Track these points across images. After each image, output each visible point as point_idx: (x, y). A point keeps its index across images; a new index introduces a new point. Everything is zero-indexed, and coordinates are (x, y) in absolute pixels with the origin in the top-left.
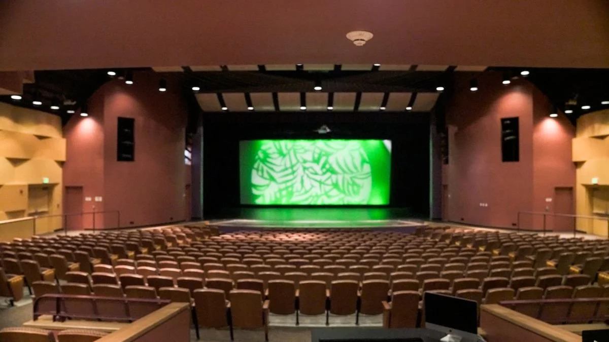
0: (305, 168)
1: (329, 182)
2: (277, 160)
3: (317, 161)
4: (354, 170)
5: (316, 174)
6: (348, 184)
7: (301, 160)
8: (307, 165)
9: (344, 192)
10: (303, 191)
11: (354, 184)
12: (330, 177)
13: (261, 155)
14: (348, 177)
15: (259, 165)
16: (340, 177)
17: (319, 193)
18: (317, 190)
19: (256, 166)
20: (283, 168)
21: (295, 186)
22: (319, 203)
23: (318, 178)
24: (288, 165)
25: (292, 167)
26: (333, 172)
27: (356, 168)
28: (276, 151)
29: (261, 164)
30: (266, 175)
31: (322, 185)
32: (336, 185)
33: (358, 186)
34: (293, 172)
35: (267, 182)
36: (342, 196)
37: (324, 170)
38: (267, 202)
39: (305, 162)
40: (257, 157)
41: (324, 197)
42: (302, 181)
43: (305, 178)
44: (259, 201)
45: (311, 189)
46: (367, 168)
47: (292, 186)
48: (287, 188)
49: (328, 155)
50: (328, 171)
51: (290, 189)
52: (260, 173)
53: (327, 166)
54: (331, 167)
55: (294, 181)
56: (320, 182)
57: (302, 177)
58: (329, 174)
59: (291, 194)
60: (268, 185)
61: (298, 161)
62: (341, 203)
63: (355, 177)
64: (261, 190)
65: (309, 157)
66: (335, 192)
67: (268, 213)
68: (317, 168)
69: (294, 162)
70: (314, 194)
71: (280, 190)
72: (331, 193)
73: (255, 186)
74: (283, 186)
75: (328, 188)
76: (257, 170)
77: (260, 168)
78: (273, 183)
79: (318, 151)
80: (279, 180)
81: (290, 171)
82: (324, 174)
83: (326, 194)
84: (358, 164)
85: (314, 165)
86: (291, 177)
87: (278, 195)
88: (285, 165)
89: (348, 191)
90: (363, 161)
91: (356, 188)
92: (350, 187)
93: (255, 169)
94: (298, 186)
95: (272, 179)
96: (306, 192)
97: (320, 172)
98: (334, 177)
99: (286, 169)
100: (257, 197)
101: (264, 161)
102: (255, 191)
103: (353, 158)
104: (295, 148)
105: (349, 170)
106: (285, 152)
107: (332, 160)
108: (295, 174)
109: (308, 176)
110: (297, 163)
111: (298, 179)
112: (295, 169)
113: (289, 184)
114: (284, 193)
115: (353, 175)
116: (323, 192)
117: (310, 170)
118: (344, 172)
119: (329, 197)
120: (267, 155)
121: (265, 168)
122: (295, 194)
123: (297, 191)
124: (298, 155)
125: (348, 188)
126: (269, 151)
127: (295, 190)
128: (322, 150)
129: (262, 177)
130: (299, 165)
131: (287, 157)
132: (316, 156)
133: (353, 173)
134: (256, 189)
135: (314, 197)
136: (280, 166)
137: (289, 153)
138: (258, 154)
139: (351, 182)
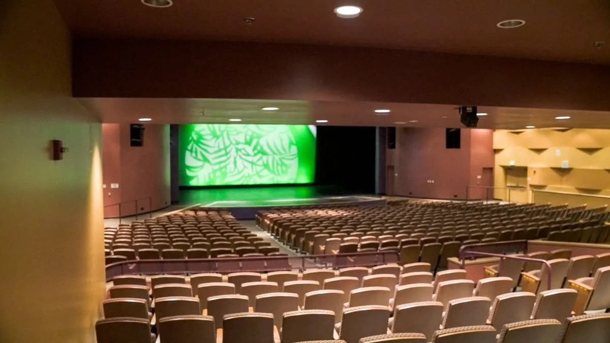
0: (237, 150)
1: (260, 163)
2: (210, 142)
3: (248, 143)
4: (283, 152)
5: (248, 155)
6: (278, 164)
7: (234, 142)
8: (240, 147)
9: (273, 172)
10: (236, 172)
11: (283, 164)
12: (261, 158)
13: (195, 137)
14: (277, 157)
15: (192, 148)
16: (270, 158)
17: (251, 173)
18: (249, 170)
19: (189, 147)
20: (217, 149)
21: (228, 167)
22: (251, 183)
23: (250, 159)
24: (222, 147)
25: (226, 148)
26: (264, 153)
27: (284, 150)
28: (209, 132)
29: (195, 146)
30: (200, 157)
31: (254, 166)
32: (266, 166)
33: (286, 165)
34: (227, 154)
35: (200, 163)
36: (272, 176)
37: (256, 152)
38: (201, 183)
39: (238, 143)
40: (190, 138)
41: (256, 177)
42: (235, 162)
43: (238, 159)
44: (193, 183)
45: (242, 171)
46: (294, 150)
47: (225, 167)
48: (220, 169)
49: (259, 137)
50: (259, 152)
51: (224, 170)
52: (194, 154)
53: (259, 148)
54: (262, 148)
55: (227, 163)
56: (252, 163)
57: (235, 159)
58: (260, 155)
59: (225, 174)
60: (202, 166)
61: (231, 143)
62: (271, 182)
63: (283, 158)
64: (196, 172)
65: (241, 139)
66: (266, 172)
67: (202, 194)
68: (249, 149)
69: (227, 143)
70: (246, 175)
71: (214, 172)
72: (261, 174)
73: (189, 168)
74: (217, 167)
75: (259, 169)
76: (191, 151)
77: (194, 150)
78: (207, 164)
79: (250, 133)
80: (213, 162)
81: (223, 152)
82: (255, 155)
83: (258, 173)
84: (287, 148)
85: (247, 147)
86: (224, 158)
87: (212, 176)
88: (219, 146)
89: (278, 171)
90: (291, 144)
91: (284, 168)
92: (279, 167)
93: (188, 150)
94: (231, 166)
95: (205, 160)
96: (239, 173)
97: (252, 154)
98: (265, 158)
99: (220, 150)
100: (192, 178)
101: (197, 142)
102: (188, 173)
103: (282, 140)
104: (228, 129)
105: (278, 151)
106: (218, 133)
107: (262, 142)
108: (229, 156)
109: (240, 157)
110: (230, 145)
111: (232, 160)
112: (228, 150)
113: (222, 165)
114: (218, 174)
115: (283, 156)
116: (255, 172)
117: (243, 151)
118: (274, 153)
119: (260, 177)
120: (200, 137)
121: (199, 150)
122: (229, 175)
123: (230, 172)
124: (231, 137)
125: (277, 168)
126: (202, 133)
127: (228, 170)
128: (254, 132)
129: (196, 158)
130: (232, 146)
131: (221, 138)
132: (248, 138)
133: (282, 154)
134: (190, 170)
135: (246, 177)
136: (214, 147)
137: (222, 135)
138: (191, 135)
139: (280, 163)
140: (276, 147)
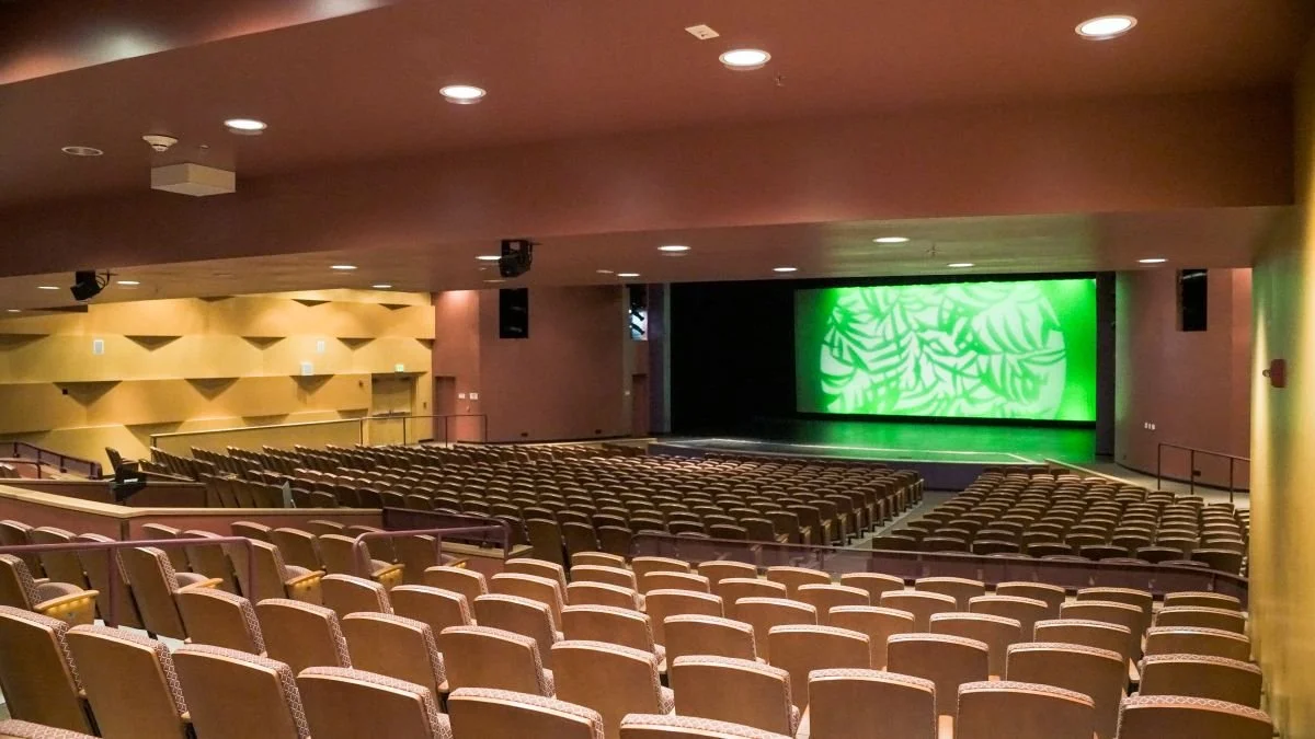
0: (922, 342)
1: (972, 370)
2: (869, 327)
3: (948, 329)
4: (1029, 347)
5: (946, 353)
6: (1014, 374)
7: (916, 326)
8: (928, 335)
9: (1003, 392)
10: (919, 389)
11: (1027, 374)
12: (973, 360)
13: (838, 317)
14: (1012, 359)
15: (833, 336)
16: (996, 361)
17: (952, 393)
18: (946, 387)
19: (828, 338)
20: (880, 341)
21: (903, 378)
22: (951, 413)
23: (950, 361)
24: (890, 336)
25: (898, 338)
26: (981, 349)
27: (1031, 341)
28: (865, 307)
29: (838, 335)
30: (847, 356)
31: (958, 377)
32: (986, 378)
33: (1035, 379)
34: (901, 350)
35: (848, 370)
36: (1001, 400)
37: (963, 346)
38: (849, 409)
39: (924, 328)
40: (830, 321)
41: (963, 402)
42: (917, 369)
43: (924, 359)
44: (834, 408)
45: (934, 385)
46: (1056, 341)
47: (897, 378)
48: (888, 381)
49: (970, 313)
50: (971, 347)
51: (893, 384)
52: (836, 352)
53: (969, 338)
54: (975, 336)
55: (900, 369)
56: (955, 372)
57: (917, 360)
58: (972, 353)
59: (895, 394)
60: (851, 376)
61: (910, 328)
62: (998, 415)
63: (1027, 360)
64: (836, 386)
65: (930, 318)
66: (984, 392)
67: (851, 431)
68: (949, 341)
69: (902, 328)
70: (941, 396)
71: (875, 387)
72: (976, 394)
73: (827, 377)
74: (879, 378)
75: (969, 383)
76: (831, 345)
77: (836, 344)
78: (860, 372)
79: (949, 305)
80: (873, 367)
81: (893, 347)
82: (962, 353)
83: (966, 394)
84: (1037, 336)
85: (943, 336)
86: (895, 359)
87: (870, 395)
88: (884, 337)
89: (1015, 392)
90: (1047, 327)
91: (1029, 384)
92: (1018, 382)
93: (826, 343)
94: (909, 376)
95: (859, 363)
96: (926, 391)
97: (955, 350)
98: (983, 359)
99: (887, 344)
100: (833, 398)
101: (843, 328)
102: (826, 388)
103: (1024, 319)
104: (903, 300)
105: (1016, 344)
106: (883, 308)
107: (978, 324)
108: (904, 355)
109: (929, 358)
110: (907, 333)
111: (911, 363)
112: (903, 343)
113: (891, 374)
114: (882, 391)
115: (1026, 355)
116: (960, 391)
117: (934, 345)
118: (1005, 349)
119: (972, 401)
120: (848, 317)
121: (846, 342)
122: (904, 394)
123: (907, 389)
124: (909, 315)
125: (1012, 381)
126: (852, 309)
127: (902, 385)
128: (957, 304)
129: (840, 359)
130: (912, 333)
131: (888, 320)
132: (946, 316)
133: (1024, 351)
134: (829, 383)
135: (941, 401)
136: (875, 337)
137: (891, 311)
138: (832, 315)
139: (1019, 371)
140: (1009, 334)
